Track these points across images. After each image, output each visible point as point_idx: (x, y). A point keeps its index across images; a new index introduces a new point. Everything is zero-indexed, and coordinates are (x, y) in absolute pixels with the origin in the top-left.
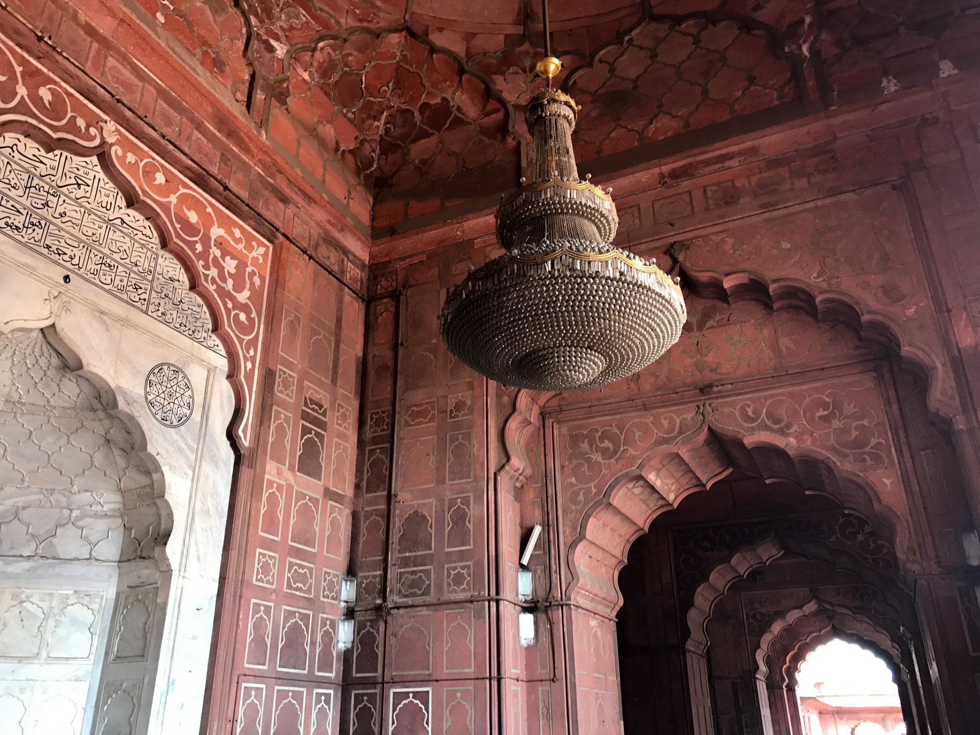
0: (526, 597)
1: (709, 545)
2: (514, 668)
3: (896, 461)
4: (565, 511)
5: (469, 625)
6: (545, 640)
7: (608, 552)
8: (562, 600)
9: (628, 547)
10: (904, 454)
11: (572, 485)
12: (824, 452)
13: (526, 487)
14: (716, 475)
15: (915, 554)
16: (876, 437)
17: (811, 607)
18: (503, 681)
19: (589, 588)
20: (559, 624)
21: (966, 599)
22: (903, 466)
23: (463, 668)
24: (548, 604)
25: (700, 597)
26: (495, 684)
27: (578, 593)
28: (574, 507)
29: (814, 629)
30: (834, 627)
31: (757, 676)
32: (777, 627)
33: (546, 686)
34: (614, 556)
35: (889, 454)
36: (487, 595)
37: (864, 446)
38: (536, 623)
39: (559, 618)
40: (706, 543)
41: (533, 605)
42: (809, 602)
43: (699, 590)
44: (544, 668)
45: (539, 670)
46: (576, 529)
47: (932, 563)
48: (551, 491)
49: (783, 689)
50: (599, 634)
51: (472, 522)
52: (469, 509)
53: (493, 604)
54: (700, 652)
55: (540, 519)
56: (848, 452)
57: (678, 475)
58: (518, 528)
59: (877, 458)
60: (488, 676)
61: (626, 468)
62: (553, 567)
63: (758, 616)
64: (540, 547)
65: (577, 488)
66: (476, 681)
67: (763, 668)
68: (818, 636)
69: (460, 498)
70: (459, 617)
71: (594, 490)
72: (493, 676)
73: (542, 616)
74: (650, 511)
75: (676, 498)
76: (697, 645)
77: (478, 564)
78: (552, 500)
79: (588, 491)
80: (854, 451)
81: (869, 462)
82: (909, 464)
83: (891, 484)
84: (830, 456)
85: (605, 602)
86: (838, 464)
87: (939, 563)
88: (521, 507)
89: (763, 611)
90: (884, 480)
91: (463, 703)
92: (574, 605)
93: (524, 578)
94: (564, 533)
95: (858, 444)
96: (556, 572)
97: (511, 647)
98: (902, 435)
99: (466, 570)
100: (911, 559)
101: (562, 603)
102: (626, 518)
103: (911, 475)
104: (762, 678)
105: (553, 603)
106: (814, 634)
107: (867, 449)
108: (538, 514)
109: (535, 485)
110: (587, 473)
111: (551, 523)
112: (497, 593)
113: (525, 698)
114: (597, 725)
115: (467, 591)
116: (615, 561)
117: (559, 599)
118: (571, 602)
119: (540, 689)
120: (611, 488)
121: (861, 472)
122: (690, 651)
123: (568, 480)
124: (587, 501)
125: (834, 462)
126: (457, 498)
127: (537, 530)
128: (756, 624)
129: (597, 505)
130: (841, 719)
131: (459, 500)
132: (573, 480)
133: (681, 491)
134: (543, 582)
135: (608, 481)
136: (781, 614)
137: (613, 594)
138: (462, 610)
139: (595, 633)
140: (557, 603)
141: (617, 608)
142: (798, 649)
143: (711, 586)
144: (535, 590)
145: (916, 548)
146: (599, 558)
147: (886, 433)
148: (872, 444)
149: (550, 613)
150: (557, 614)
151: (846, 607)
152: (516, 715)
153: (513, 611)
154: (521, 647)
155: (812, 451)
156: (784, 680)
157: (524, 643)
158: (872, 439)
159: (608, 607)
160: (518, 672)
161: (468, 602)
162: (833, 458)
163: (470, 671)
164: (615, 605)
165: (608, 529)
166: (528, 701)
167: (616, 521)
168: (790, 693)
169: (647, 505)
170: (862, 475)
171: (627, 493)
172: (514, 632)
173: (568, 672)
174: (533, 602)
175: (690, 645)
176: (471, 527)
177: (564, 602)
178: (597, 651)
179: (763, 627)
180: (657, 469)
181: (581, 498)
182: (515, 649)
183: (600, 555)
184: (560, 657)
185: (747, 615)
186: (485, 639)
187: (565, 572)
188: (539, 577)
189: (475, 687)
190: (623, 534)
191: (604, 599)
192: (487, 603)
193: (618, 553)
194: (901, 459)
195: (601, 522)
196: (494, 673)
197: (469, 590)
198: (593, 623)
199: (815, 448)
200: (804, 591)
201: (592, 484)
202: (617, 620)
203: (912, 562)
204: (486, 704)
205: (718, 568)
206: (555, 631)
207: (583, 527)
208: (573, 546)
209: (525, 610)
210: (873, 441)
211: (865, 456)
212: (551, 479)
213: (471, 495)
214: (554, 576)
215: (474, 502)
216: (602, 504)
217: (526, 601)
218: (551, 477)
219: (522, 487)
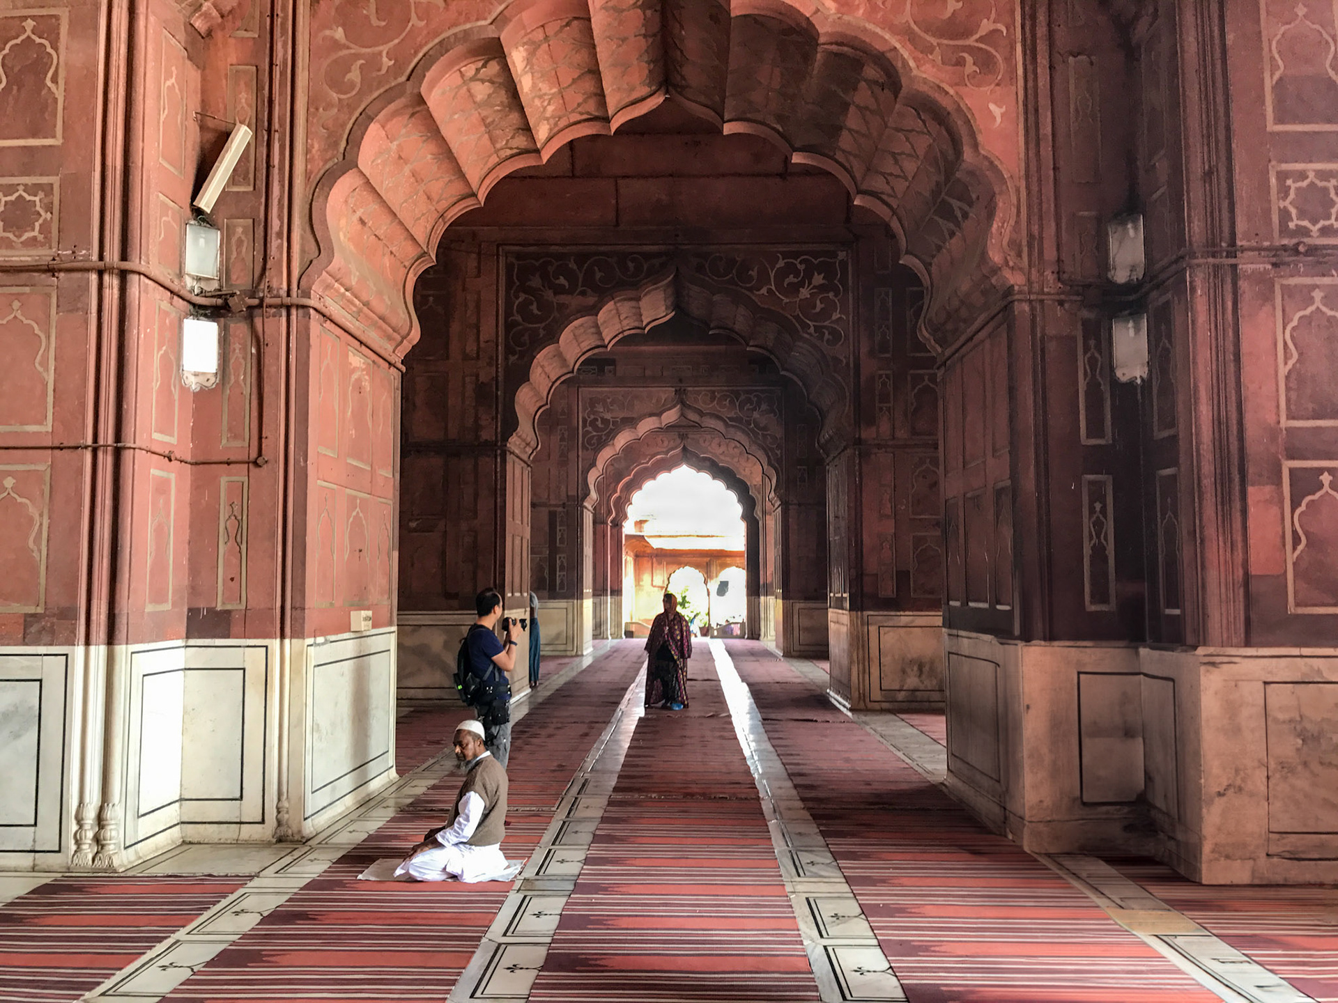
0: (203, 285)
1: (567, 284)
2: (161, 432)
3: (1020, 71)
4: (312, 103)
5: (45, 324)
6: (244, 378)
7: (401, 223)
8: (289, 295)
9: (441, 229)
10: (1039, 58)
11: (336, 45)
12: (887, 36)
13: (219, 35)
14: (633, 103)
15: (1019, 255)
16: (993, 16)
17: (671, 416)
18: (127, 456)
19: (354, 282)
20: (279, 347)
21: (1092, 343)
22: (1030, 84)
23: (22, 424)
24: (255, 302)
25: (539, 370)
26: (106, 460)
27: (328, 287)
28: (335, 96)
29: (660, 450)
30: (684, 449)
31: (585, 504)
32: (622, 439)
33: (239, 475)
34: (413, 239)
35: (1010, 58)
36: (95, 257)
37: (967, 33)
38: (224, 342)
39: (279, 334)
40: (562, 280)
41: (220, 301)
42: (670, 409)
43: (540, 356)
44: (236, 437)
45: (224, 441)
46: (336, 144)
47: (1048, 273)
48: (282, 52)
49: (607, 524)
50: (367, 385)
51: (61, 82)
52: (56, 50)
53: (112, 282)
54: (525, 457)
55: (251, 113)
56: (934, 41)
57: (567, 76)
58: (194, 128)
59: (986, 63)
60: (89, 441)
61: (468, 20)
62: (275, 224)
63: (599, 423)
64: (246, 177)
65: (345, 52)
66: (57, 452)
67: (594, 495)
68: (662, 459)
69: (33, 18)
70: (16, 304)
71: (387, 62)
72: (101, 442)
73: (240, 329)
74: (494, 160)
75: (549, 139)
76: (523, 445)
77: (76, 184)
78: (283, 73)
79: (373, 62)
80: (946, 42)
81: (970, 67)
82: (1044, 81)
83: (1003, 115)
84: (898, 46)
85: (385, 326)
86: (912, 64)
87: (1059, 273)
88: (204, 79)
89: (608, 416)
90: (992, 107)
91: (19, 500)
92: (315, 309)
93: (202, 241)
94: (308, 151)
95: (956, 29)
96: (279, 235)
97: (156, 385)
98: (1042, 17)
99: (41, 195)
100: (1011, 264)
101: (287, 301)
102: (447, 155)
103: (1044, 101)
104: (590, 508)
105: (268, 301)
106: (658, 457)
107: (971, 41)
108: (245, 99)
109: (242, 33)
110: (375, 22)
111: (276, 125)
112: (124, 256)
113: (187, 497)
114: (346, 557)
115: (42, 245)
116: (412, 252)
117: (283, 293)
118: (312, 302)
119: (224, 481)
120: (428, 60)
121: (951, 86)
122: (512, 453)
123: (327, 32)
124: (367, 85)
125: (905, 63)
126: (26, 18)
127: (242, 137)
128: (595, 433)
129: (389, 96)
130: (660, 563)
131: (30, 24)
132: (339, 33)
133: (562, 123)
134: (248, 254)
135: (421, 47)
136: (631, 422)
137: (403, 315)
138: (27, 290)
139: (359, 380)
140: (278, 301)
141: (407, 347)
142: (634, 476)
143: (559, 355)
144: (226, 270)
145: (1024, 243)
146: (380, 233)
147: (1013, 11)
148: (982, 32)
149: (258, 322)
150: (275, 327)
151: (719, 418)
152: (160, 532)
153: (165, 305)
154: (184, 389)
155: (865, 30)
156: (610, 512)
157: (193, 383)
158: (985, 21)
159: (390, 338)
160: (173, 440)
161: (45, 271)
162: (902, 51)
163: (44, 429)
164: (403, 338)
165: (407, 170)
166: (193, 504)
167: (424, 154)
168: (615, 531)
169: (493, 140)
170: (952, 92)
171: (459, 88)
172: (165, 355)
173: (292, 446)
174: (220, 296)
175: (514, 443)
176: (59, 94)
177: (295, 298)
178: (359, 415)
179: (604, 438)
180: (531, 42)
181: (354, 75)
182: (165, 390)
183: (384, 226)
184: (276, 416)
185: (585, 421)
186: (86, 360)
187: (302, 238)
188: (240, 242)
189: (52, 466)
190: (435, 197)
191: (382, 318)
192: (94, 277)
193: (420, 234)
194: (1030, 67)
195: (394, 146)
196: (107, 435)
197: (47, 242)
198: (357, 360)
199: (870, 26)
200: (667, 393)
201: (384, 49)
202: (404, 369)
203: (1013, 268)
204: (80, 504)
205: (576, 323)
206: (268, 360)
207: (354, 141)
208: (325, 181)
209: (199, 311)
210: (986, 26)
211: (965, 55)
212: (283, 24)
213: (64, 14)
214: (274, 243)
215: (71, 33)
216: (402, 94)
217: (202, 293)
218: (285, 19)
219: (210, 33)
